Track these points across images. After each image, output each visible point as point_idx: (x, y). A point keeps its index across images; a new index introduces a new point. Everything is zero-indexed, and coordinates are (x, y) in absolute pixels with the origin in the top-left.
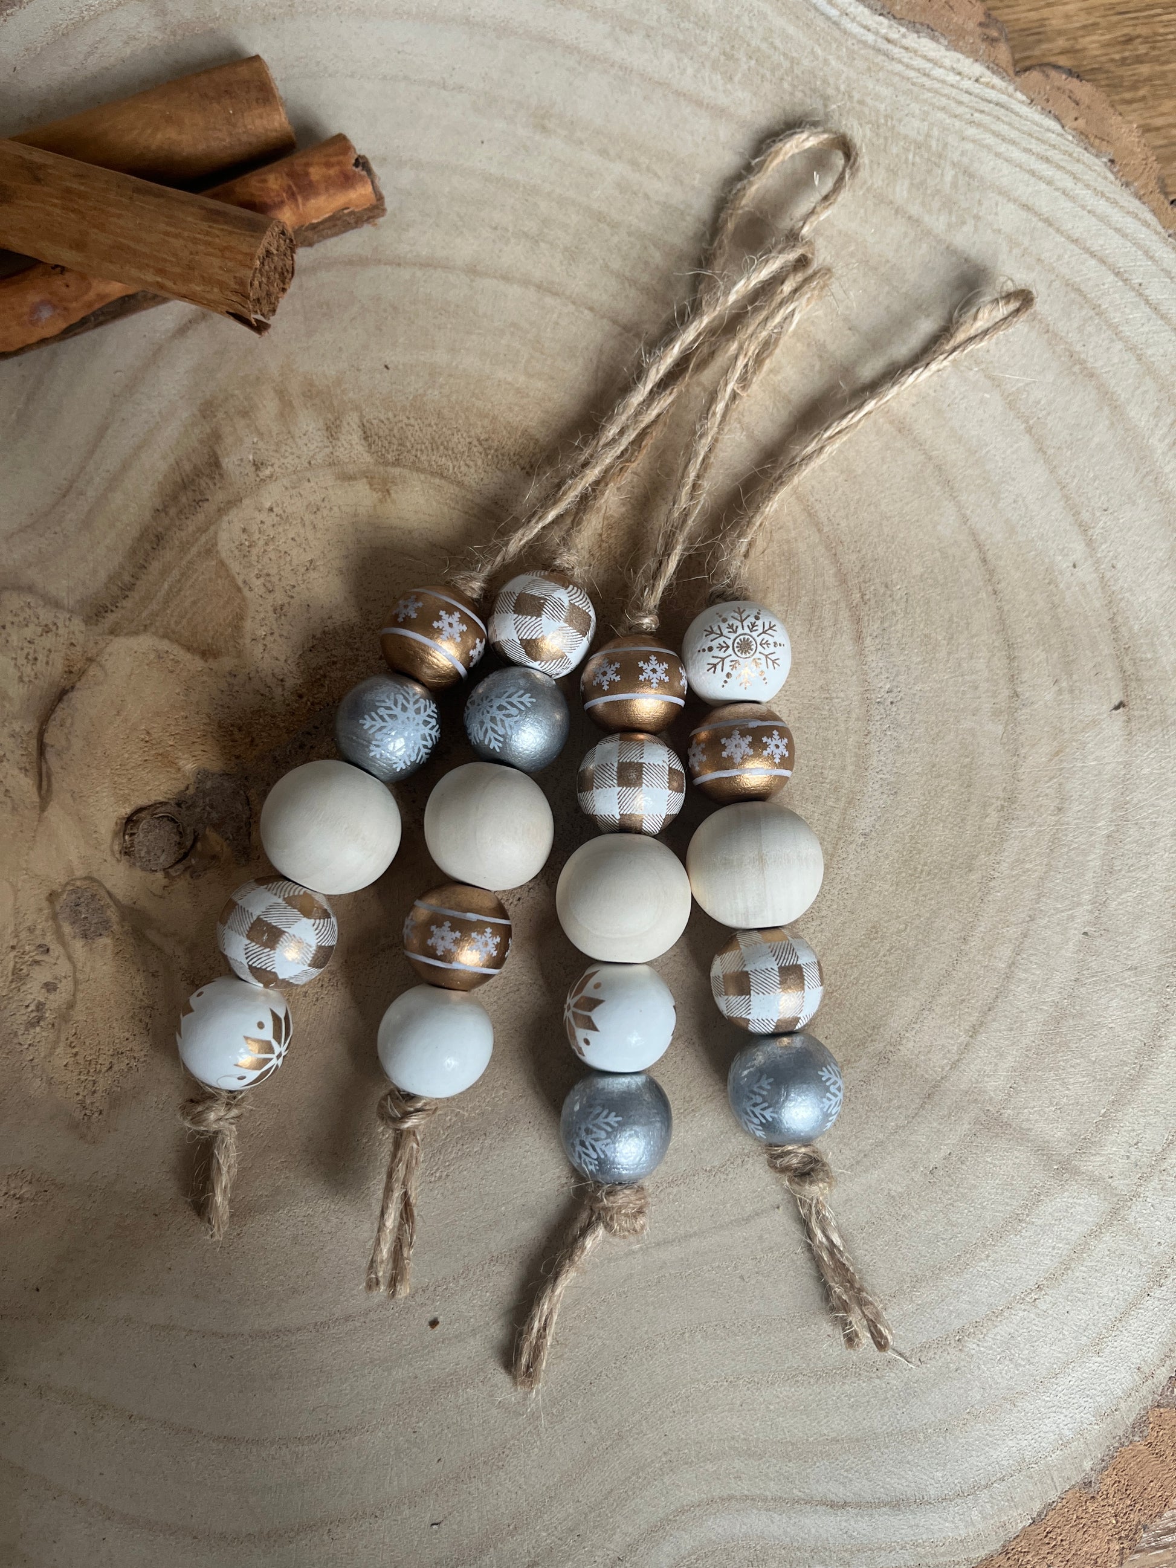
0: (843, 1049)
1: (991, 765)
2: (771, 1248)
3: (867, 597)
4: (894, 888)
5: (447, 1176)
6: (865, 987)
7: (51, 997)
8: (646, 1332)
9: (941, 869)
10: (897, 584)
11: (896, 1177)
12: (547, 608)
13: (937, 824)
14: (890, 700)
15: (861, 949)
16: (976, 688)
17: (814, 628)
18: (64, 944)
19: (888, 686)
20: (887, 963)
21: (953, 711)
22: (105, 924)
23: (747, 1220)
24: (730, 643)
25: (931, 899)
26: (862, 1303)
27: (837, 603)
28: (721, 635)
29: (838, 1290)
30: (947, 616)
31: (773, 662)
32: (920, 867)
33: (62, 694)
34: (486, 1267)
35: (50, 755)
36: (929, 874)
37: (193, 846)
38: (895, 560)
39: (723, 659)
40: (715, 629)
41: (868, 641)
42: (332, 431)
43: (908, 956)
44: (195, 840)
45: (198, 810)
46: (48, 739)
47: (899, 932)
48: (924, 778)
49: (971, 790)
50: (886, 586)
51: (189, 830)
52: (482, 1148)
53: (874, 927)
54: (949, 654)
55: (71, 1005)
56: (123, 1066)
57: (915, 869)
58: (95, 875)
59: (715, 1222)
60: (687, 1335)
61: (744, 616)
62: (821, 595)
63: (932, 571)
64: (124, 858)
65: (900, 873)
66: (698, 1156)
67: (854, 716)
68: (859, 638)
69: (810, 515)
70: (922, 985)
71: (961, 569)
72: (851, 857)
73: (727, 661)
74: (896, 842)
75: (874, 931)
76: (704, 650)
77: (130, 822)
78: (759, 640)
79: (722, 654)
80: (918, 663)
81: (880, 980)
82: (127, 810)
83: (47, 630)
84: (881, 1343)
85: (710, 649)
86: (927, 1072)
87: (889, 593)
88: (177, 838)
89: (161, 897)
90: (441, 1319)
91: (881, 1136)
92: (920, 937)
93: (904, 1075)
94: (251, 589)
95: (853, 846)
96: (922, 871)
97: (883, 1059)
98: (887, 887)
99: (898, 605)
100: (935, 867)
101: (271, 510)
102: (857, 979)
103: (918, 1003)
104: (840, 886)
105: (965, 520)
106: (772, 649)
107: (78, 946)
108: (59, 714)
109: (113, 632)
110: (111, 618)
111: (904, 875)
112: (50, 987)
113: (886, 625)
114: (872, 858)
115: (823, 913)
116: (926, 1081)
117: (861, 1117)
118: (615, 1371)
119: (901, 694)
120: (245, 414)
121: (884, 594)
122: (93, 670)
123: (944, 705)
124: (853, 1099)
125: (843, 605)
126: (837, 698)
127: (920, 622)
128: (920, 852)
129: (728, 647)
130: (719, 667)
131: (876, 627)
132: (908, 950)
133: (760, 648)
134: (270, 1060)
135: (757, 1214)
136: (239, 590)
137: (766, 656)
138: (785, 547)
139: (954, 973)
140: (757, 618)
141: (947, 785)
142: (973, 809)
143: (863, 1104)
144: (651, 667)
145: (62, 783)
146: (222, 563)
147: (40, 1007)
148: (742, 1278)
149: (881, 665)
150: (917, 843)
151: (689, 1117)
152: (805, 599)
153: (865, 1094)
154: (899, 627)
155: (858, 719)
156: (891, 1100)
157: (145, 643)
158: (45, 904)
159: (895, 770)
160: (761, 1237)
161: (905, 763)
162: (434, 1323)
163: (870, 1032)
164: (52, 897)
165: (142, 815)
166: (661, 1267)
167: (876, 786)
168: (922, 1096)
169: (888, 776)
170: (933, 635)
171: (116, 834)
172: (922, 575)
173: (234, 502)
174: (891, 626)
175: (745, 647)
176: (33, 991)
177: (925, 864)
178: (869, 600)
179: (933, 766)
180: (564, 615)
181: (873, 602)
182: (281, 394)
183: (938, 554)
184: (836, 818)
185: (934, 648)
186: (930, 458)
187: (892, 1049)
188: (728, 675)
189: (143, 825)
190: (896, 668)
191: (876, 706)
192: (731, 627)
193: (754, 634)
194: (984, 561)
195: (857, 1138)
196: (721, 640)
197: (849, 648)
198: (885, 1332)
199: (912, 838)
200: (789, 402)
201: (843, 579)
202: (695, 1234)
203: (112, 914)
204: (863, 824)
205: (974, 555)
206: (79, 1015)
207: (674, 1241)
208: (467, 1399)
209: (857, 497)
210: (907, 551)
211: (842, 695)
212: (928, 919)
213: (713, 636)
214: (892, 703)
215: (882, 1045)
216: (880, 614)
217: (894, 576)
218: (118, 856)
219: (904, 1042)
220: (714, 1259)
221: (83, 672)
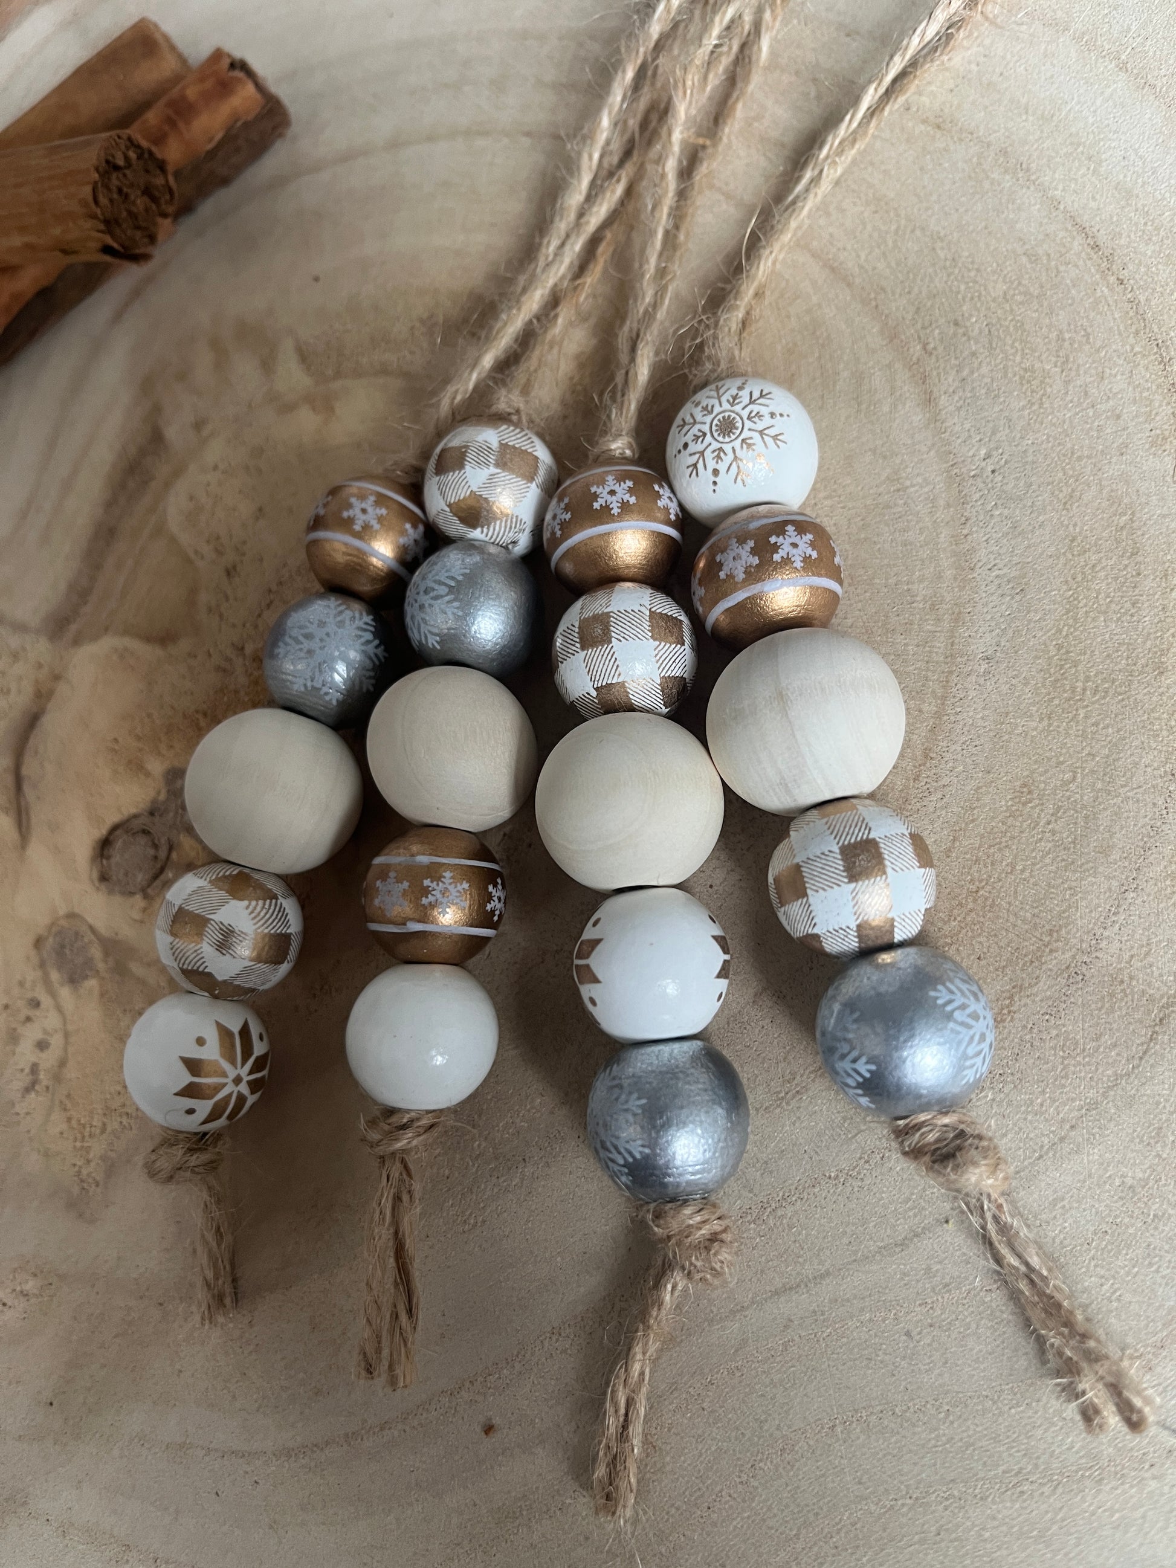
0: (1008, 971)
1: (1164, 516)
2: (947, 1285)
3: (932, 346)
4: (1045, 722)
5: (484, 1222)
6: (1027, 874)
7: (44, 1055)
8: (778, 1428)
9: (1113, 682)
10: (971, 316)
11: (1130, 1155)
12: (471, 456)
13: (1094, 619)
14: (990, 469)
15: (1010, 821)
16: (1118, 417)
17: (864, 406)
18: (53, 994)
19: (983, 452)
20: (1053, 832)
21: (1089, 457)
22: (89, 963)
23: (903, 1244)
24: (706, 428)
25: (1106, 727)
26: (1093, 1357)
27: (889, 366)
28: (695, 422)
29: (1057, 1341)
30: (1053, 335)
31: (775, 438)
32: (1080, 684)
33: (32, 721)
34: (546, 1343)
35: (27, 789)
36: (1095, 692)
37: (168, 857)
38: (963, 287)
39: (702, 453)
40: (689, 419)
41: (943, 400)
42: (267, 366)
43: (1086, 817)
44: (171, 848)
45: (171, 814)
46: (25, 771)
47: (1066, 783)
48: (1062, 560)
49: (1140, 559)
50: (956, 324)
51: (163, 840)
52: (522, 1180)
53: (1024, 785)
54: (1067, 383)
55: (62, 1063)
56: (116, 1125)
57: (1073, 689)
58: (76, 910)
59: (856, 1252)
60: (839, 1429)
61: (721, 391)
62: (866, 364)
63: (1020, 284)
64: (103, 887)
65: (1051, 700)
66: (816, 1158)
67: (942, 502)
68: (929, 400)
69: (833, 270)
70: (1115, 855)
71: (1062, 268)
72: (972, 694)
73: (708, 453)
74: (1037, 657)
75: (1025, 791)
76: (679, 451)
77: (104, 846)
78: (745, 414)
79: (700, 447)
80: (1023, 408)
81: (1047, 861)
82: (104, 831)
83: (15, 657)
84: (1134, 1422)
85: (686, 446)
86: (1149, 985)
87: (961, 331)
88: (151, 852)
89: (142, 922)
90: (497, 1421)
91: (1092, 1094)
92: (1099, 785)
93: (1112, 995)
94: (202, 558)
95: (973, 678)
96: (1084, 690)
97: (1073, 974)
98: (1034, 724)
99: (977, 342)
100: (1104, 680)
101: (216, 468)
102: (1013, 866)
103: (1115, 883)
104: (964, 738)
105: (1055, 204)
106: (767, 421)
107: (65, 993)
108: (32, 742)
109: (77, 642)
110: (74, 627)
111: (1056, 702)
112: (42, 1045)
113: (965, 373)
114: (1004, 688)
115: (945, 781)
116: (1151, 1000)
117: (1054, 1068)
118: (740, 1488)
119: (1005, 457)
120: (182, 376)
121: (955, 334)
122: (62, 688)
123: (1073, 453)
124: (1036, 1043)
125: (898, 366)
126: (912, 486)
127: (1015, 354)
128: (1075, 664)
129: (705, 434)
130: (700, 465)
131: (950, 379)
132: (1084, 807)
133: (748, 424)
134: (225, 1085)
135: (916, 1235)
136: (190, 562)
137: (761, 433)
138: (807, 319)
139: (1165, 827)
140: (740, 388)
141: (1100, 561)
142: (1148, 584)
143: (1054, 1048)
144: (608, 489)
145: (39, 815)
146: (173, 540)
147: (34, 1069)
148: (908, 1334)
149: (967, 426)
150: (1068, 652)
151: (793, 1103)
152: (846, 374)
153: (1054, 1032)
154: (984, 370)
155: (948, 505)
156: (1098, 1038)
157: (107, 644)
158: (33, 953)
159: (1015, 559)
160: (928, 1269)
161: (1029, 547)
162: (489, 1429)
163: (1047, 939)
164: (38, 943)
165: (118, 832)
166: (786, 1327)
167: (992, 588)
168: (1148, 1022)
169: (1005, 570)
170: (1037, 365)
171: (93, 860)
172: (1005, 293)
173: (178, 472)
174: (972, 372)
175: (727, 427)
176: (25, 1053)
177: (1087, 679)
178: (935, 348)
179: (1072, 541)
180: (492, 459)
181: (940, 349)
182: (216, 344)
183: (1024, 259)
184: (940, 644)
185: (1042, 382)
186: (989, 145)
187: (1085, 958)
188: (716, 472)
189: (119, 844)
190: (991, 425)
191: (971, 481)
192: (705, 408)
193: (737, 408)
194: (1096, 247)
195: (1053, 1100)
196: (695, 430)
197: (918, 418)
198: (1137, 1402)
199: (1059, 647)
200: (783, 145)
201: (892, 335)
202: (828, 1273)
203: (96, 952)
204: (982, 642)
205: (1077, 244)
206: (71, 1073)
207: (798, 1286)
208: (543, 1535)
209: (893, 227)
210: (978, 270)
211: (919, 480)
212: (1108, 757)
213: (686, 428)
214: (993, 472)
215: (1068, 955)
216: (953, 361)
217: (965, 308)
218: (97, 883)
219: (1103, 945)
220: (862, 1310)
221: (51, 693)
